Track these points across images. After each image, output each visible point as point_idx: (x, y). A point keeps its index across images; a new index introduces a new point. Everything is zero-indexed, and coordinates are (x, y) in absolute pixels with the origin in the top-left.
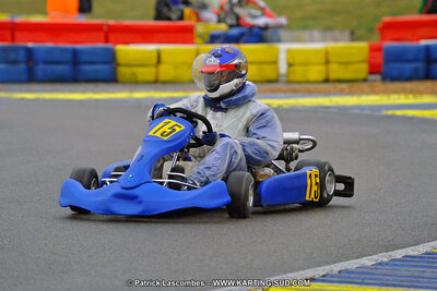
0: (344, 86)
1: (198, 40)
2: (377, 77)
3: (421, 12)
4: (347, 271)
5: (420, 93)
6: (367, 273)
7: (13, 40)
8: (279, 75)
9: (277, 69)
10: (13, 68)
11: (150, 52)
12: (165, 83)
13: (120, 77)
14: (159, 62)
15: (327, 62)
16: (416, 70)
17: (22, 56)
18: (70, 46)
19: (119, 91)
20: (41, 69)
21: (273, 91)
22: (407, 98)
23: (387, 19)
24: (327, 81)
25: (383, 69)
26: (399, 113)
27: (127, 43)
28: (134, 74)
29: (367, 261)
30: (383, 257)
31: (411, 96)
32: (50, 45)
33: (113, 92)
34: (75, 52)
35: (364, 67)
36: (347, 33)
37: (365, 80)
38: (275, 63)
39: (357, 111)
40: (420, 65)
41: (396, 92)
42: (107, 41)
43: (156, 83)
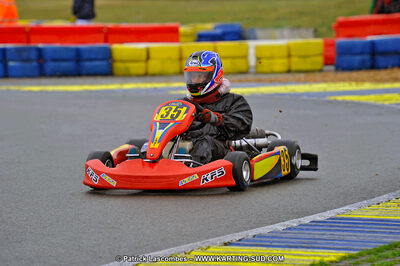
0: (302, 76)
1: (182, 39)
2: (332, 68)
3: (372, 13)
4: (260, 236)
5: (363, 81)
6: (276, 237)
7: (28, 41)
8: (249, 67)
9: (247, 62)
10: (26, 65)
11: (141, 50)
12: (153, 75)
13: (115, 71)
14: (148, 58)
15: (289, 56)
16: (363, 62)
17: (33, 55)
18: (74, 46)
19: (112, 83)
20: (50, 66)
21: (240, 81)
22: (350, 85)
23: (341, 19)
24: (289, 71)
25: (335, 62)
26: (340, 98)
27: (122, 42)
28: (127, 69)
29: (279, 227)
30: (294, 223)
31: (354, 84)
32: (57, 45)
33: (107, 84)
34: (78, 51)
35: (320, 60)
36: (311, 31)
37: (321, 71)
38: (245, 57)
39: (305, 98)
40: (367, 57)
41: (343, 80)
42: (106, 41)
43: (146, 75)
